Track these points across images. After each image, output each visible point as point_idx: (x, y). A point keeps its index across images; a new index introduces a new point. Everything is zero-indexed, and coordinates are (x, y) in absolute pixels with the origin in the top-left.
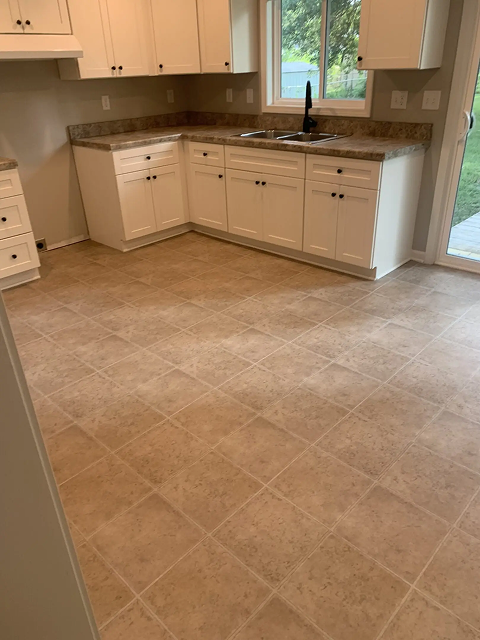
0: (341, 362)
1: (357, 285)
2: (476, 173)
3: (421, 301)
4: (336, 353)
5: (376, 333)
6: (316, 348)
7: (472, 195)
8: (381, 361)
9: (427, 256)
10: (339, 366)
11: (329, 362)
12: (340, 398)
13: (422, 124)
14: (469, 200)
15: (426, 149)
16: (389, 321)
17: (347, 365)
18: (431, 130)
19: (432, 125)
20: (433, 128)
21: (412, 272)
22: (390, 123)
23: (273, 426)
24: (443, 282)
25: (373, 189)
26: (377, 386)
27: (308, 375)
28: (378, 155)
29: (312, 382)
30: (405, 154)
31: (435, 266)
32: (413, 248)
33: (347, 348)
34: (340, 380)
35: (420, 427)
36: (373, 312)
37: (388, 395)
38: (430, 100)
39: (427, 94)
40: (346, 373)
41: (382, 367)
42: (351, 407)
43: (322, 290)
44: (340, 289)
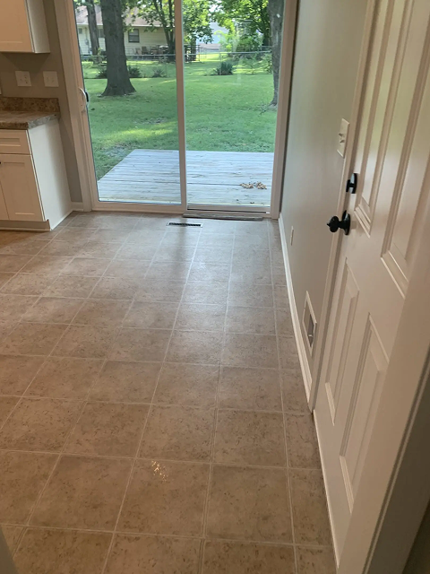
0: (48, 295)
1: (37, 237)
2: (99, 142)
3: (93, 238)
4: (41, 290)
5: (66, 267)
6: (22, 291)
7: (101, 159)
8: (79, 285)
9: (85, 206)
10: (47, 298)
11: (37, 298)
12: (58, 319)
13: (49, 99)
14: (102, 163)
15: (59, 119)
16: (74, 257)
17: (53, 295)
18: (58, 103)
19: (57, 99)
20: (60, 102)
21: (78, 220)
22: (21, 99)
23: (10, 357)
24: (104, 222)
25: (26, 154)
26: (82, 303)
27: (23, 312)
28: (21, 124)
29: (30, 315)
30: (43, 123)
31: (94, 212)
32: (72, 200)
33: (48, 284)
34: (52, 308)
35: (122, 317)
36: (58, 254)
37: (93, 305)
38: (50, 79)
39: (45, 74)
40: (54, 301)
41: (81, 289)
42: (69, 322)
43: (7, 247)
44: (24, 244)
